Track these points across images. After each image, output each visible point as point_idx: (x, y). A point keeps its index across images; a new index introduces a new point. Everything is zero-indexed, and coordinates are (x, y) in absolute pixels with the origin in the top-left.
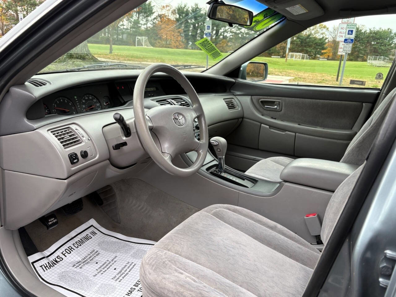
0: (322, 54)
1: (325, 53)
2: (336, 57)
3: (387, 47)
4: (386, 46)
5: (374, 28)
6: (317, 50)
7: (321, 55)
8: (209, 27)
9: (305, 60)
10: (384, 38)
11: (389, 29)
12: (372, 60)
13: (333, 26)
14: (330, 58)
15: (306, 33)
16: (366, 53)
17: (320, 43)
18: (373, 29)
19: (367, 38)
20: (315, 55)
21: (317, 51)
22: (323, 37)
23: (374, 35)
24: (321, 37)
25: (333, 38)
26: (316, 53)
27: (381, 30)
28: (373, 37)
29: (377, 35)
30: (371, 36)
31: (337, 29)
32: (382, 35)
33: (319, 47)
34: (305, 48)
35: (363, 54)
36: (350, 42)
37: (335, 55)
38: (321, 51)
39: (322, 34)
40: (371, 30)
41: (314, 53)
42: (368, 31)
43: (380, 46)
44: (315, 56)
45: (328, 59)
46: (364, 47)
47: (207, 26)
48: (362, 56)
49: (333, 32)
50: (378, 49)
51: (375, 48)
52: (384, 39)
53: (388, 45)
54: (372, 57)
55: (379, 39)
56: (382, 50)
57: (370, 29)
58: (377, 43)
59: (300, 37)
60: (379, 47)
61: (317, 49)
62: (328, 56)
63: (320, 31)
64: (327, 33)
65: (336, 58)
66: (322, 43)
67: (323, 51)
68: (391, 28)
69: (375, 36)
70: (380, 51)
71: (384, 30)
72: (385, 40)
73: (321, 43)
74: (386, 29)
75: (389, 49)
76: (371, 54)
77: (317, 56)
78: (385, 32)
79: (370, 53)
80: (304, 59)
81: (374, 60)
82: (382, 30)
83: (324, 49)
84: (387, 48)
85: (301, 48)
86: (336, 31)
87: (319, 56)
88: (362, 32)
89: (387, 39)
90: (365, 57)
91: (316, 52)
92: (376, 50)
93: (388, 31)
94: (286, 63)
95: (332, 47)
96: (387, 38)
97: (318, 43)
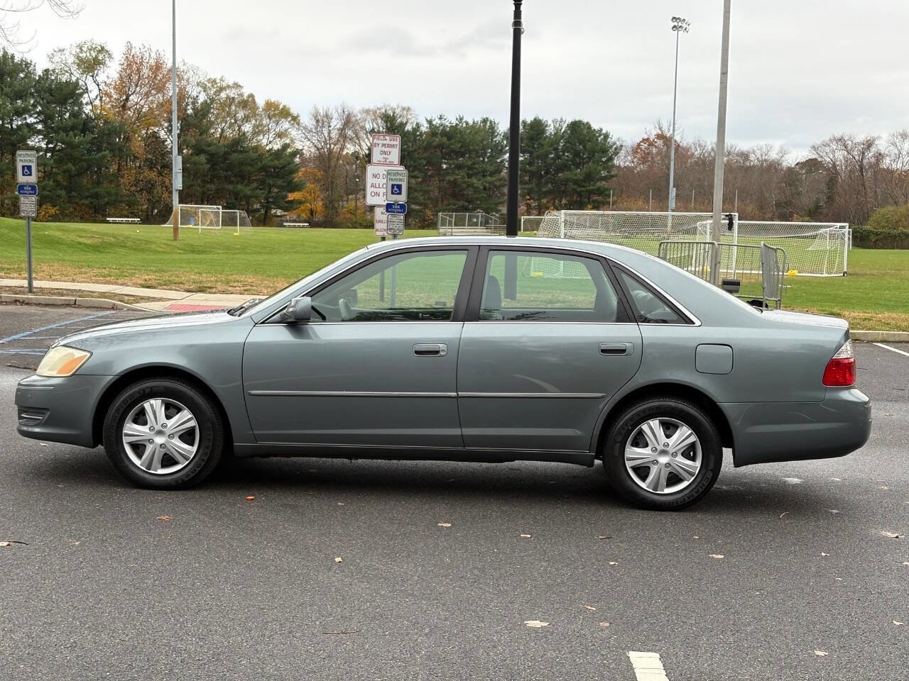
0: (289, 206)
1: (300, 202)
2: (338, 214)
3: (489, 178)
4: (484, 176)
5: (440, 118)
6: (270, 192)
7: (285, 209)
8: (29, 168)
9: (238, 231)
10: (474, 150)
11: (485, 121)
12: (450, 224)
13: (313, 111)
14: (318, 217)
15: (223, 130)
16: (428, 199)
17: (278, 168)
18: (439, 122)
19: (426, 149)
20: (268, 209)
21: (270, 195)
22: (285, 147)
23: (445, 139)
24: (277, 146)
25: (318, 149)
26: (268, 202)
27: (464, 125)
28: (440, 146)
29: (453, 141)
30: (435, 144)
31: (325, 119)
32: (467, 141)
33: (280, 182)
34: (230, 187)
35: (420, 205)
36: (400, 210)
37: (334, 208)
38: (286, 197)
39: (280, 135)
40: (434, 123)
41: (261, 203)
42: (425, 128)
43: (470, 176)
44: (266, 212)
45: (313, 225)
46: (420, 180)
47: (23, 167)
48: (421, 211)
49: (316, 128)
50: (465, 185)
51: (454, 183)
52: (477, 153)
53: (492, 174)
54: (451, 217)
55: (463, 155)
56: (476, 190)
57: (430, 122)
58: (459, 167)
59: (206, 148)
60: (466, 179)
61: (270, 186)
62: (312, 212)
63: (272, 125)
64: (294, 133)
65: (338, 219)
66: (283, 167)
67: (291, 196)
68: (491, 118)
69: (447, 142)
70: (470, 192)
71: (471, 123)
72: (479, 157)
73: (280, 166)
74: (478, 119)
75: (495, 187)
76: (446, 202)
77: (273, 211)
78: (473, 129)
79: (442, 201)
80: (236, 225)
81: (455, 225)
82: (467, 123)
83: (294, 188)
84: (490, 183)
85: (213, 187)
86: (323, 127)
87: (279, 212)
88: (406, 129)
89: (486, 155)
90: (429, 213)
91: (266, 198)
92: (457, 190)
93: (485, 126)
94: (174, 243)
95: (319, 181)
96: (484, 148)
97: (270, 167)
